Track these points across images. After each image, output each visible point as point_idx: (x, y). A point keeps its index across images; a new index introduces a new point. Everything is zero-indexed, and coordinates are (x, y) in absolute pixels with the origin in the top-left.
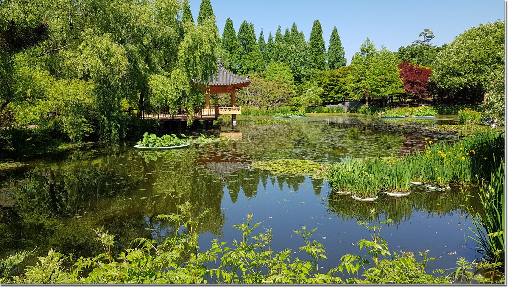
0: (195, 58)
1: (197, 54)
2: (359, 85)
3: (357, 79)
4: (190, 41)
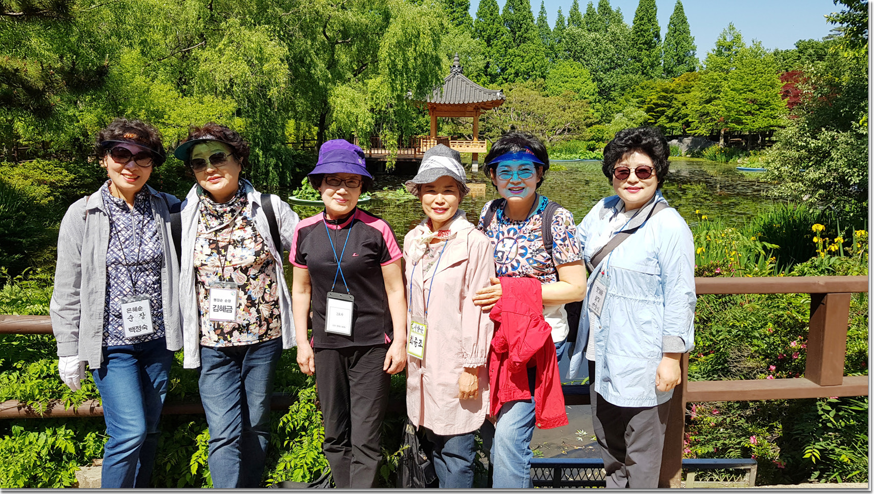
1: (410, 53)
2: (710, 108)
3: (707, 97)
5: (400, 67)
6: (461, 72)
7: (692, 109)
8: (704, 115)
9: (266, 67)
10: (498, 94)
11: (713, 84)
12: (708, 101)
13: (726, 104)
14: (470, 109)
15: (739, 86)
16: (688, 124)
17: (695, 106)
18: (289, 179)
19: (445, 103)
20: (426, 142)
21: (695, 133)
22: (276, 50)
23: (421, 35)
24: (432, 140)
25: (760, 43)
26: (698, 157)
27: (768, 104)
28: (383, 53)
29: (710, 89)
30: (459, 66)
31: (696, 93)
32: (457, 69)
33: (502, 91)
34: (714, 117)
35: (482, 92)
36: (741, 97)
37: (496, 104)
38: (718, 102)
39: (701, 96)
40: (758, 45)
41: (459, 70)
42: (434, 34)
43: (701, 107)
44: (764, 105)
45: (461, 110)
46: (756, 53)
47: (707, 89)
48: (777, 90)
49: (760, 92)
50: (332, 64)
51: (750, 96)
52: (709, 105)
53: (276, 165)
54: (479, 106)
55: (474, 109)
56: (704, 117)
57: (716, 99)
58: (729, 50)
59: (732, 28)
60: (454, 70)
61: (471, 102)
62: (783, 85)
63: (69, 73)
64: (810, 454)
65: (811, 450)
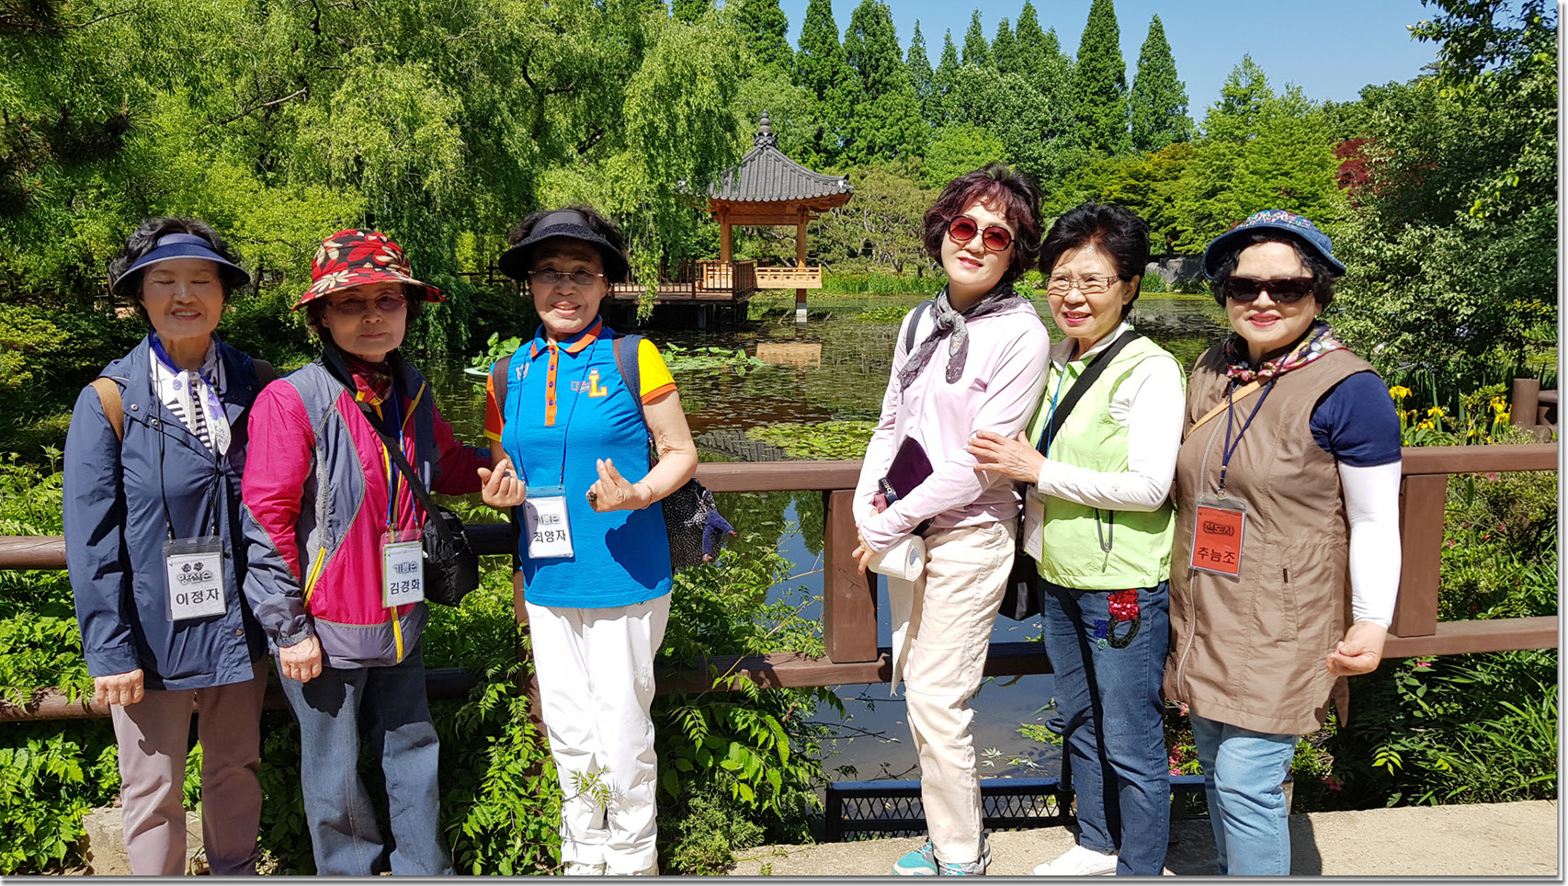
0: (672, 120)
1: (680, 109)
2: (1214, 206)
3: (1209, 186)
4: (660, 71)
5: (662, 133)
6: (774, 145)
7: (1182, 208)
8: (1203, 219)
9: (420, 134)
10: (841, 183)
11: (1218, 163)
12: (1212, 194)
13: (1242, 199)
14: (790, 210)
15: (1264, 165)
16: (1175, 235)
17: (1187, 203)
18: (464, 338)
19: (745, 201)
20: (713, 270)
21: (1189, 251)
22: (440, 105)
23: (700, 77)
24: (724, 267)
25: (1299, 89)
26: (1195, 293)
27: (1315, 196)
28: (631, 108)
29: (1213, 172)
30: (770, 135)
31: (1189, 180)
32: (766, 139)
33: (847, 177)
34: (1221, 222)
35: (812, 180)
36: (1268, 186)
37: (838, 200)
38: (1227, 194)
39: (1197, 184)
40: (1296, 93)
41: (770, 142)
42: (724, 74)
43: (1197, 204)
44: (1307, 198)
45: (775, 211)
46: (1293, 107)
47: (1208, 172)
48: (1331, 172)
49: (1300, 175)
50: (540, 129)
51: (1284, 182)
52: (1212, 201)
53: (441, 313)
54: (807, 205)
55: (799, 210)
56: (1204, 222)
57: (1224, 189)
58: (1245, 102)
59: (1248, 64)
60: (761, 141)
61: (792, 198)
62: (1341, 163)
63: (56, 129)
64: (1385, 760)
65: (1385, 754)
